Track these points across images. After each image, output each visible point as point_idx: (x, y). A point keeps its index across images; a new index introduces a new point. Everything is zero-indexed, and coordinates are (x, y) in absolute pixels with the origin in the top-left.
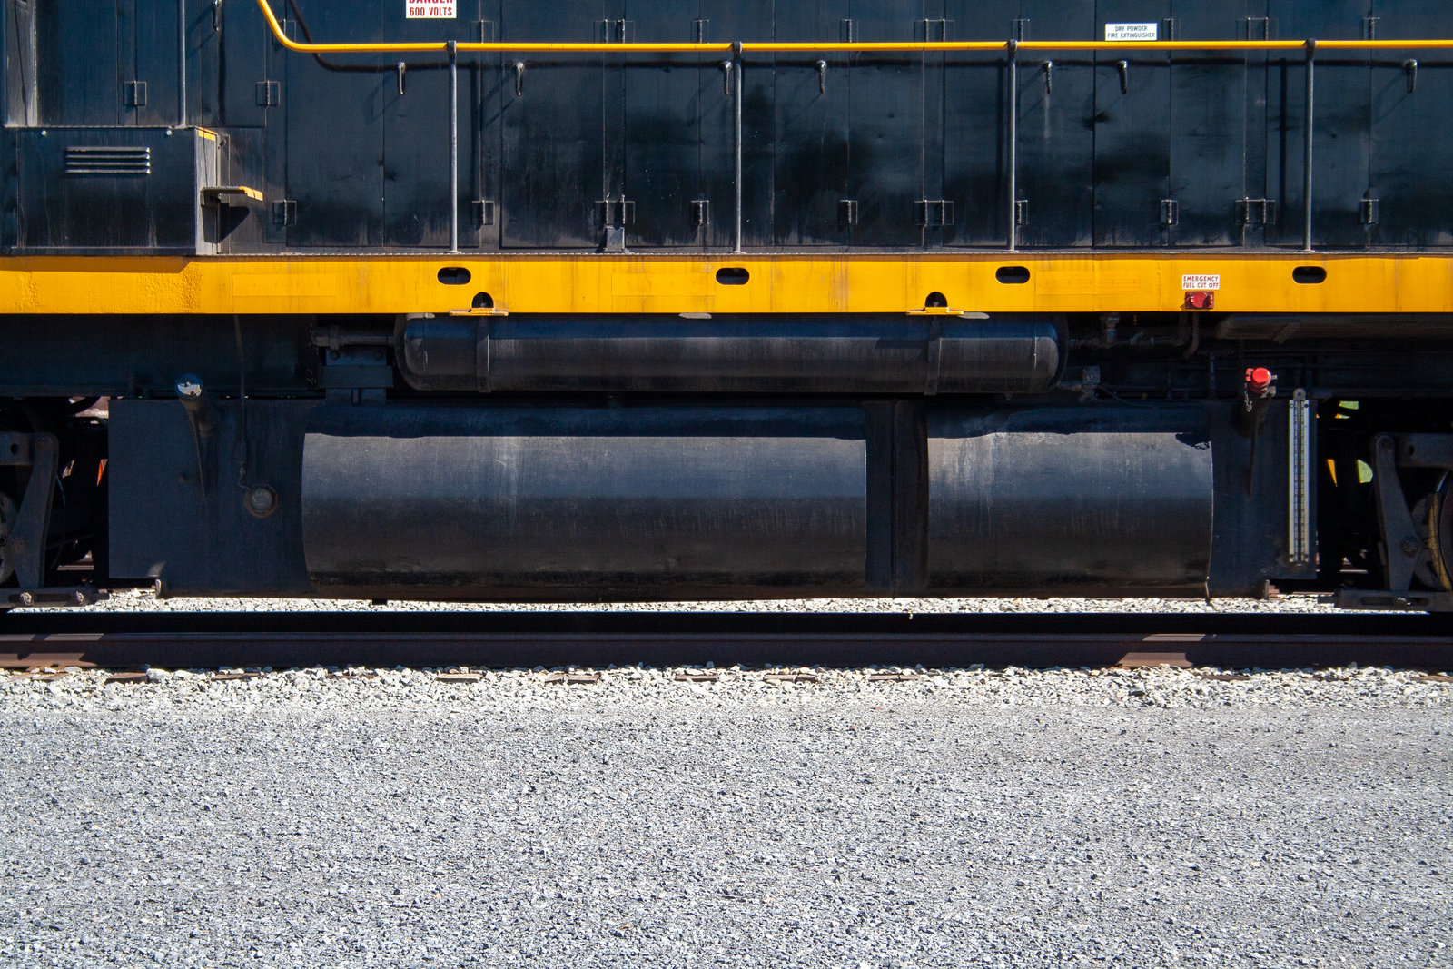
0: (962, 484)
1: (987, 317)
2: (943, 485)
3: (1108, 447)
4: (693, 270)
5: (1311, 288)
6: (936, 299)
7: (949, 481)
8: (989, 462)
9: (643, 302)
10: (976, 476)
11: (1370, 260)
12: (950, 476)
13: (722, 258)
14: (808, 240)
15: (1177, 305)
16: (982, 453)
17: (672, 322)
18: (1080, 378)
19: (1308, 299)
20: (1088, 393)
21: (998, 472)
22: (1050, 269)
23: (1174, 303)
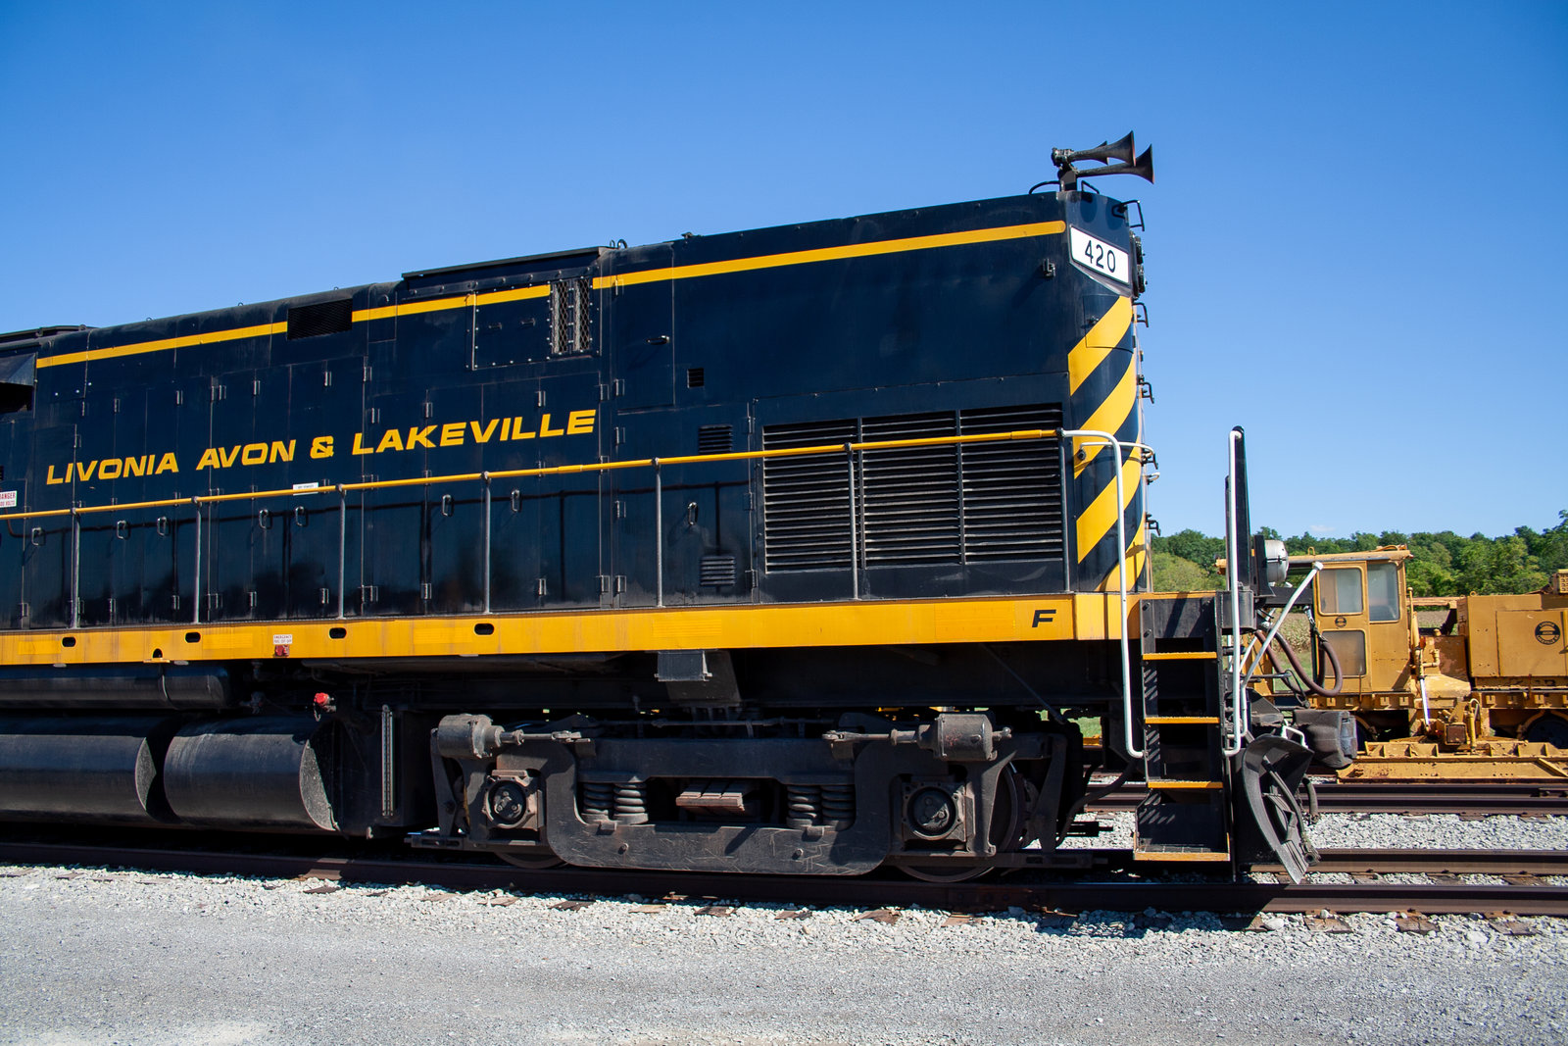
0: (179, 765)
1: (187, 663)
2: (171, 765)
3: (256, 743)
4: (53, 639)
5: (338, 641)
6: (158, 653)
7: (173, 763)
8: (195, 752)
9: (32, 656)
10: (187, 761)
11: (368, 622)
12: (175, 759)
13: (65, 632)
14: (157, 620)
15: (270, 654)
16: (194, 746)
17: (47, 670)
18: (250, 699)
19: (337, 649)
20: (256, 710)
21: (198, 758)
22: (210, 633)
23: (269, 654)
